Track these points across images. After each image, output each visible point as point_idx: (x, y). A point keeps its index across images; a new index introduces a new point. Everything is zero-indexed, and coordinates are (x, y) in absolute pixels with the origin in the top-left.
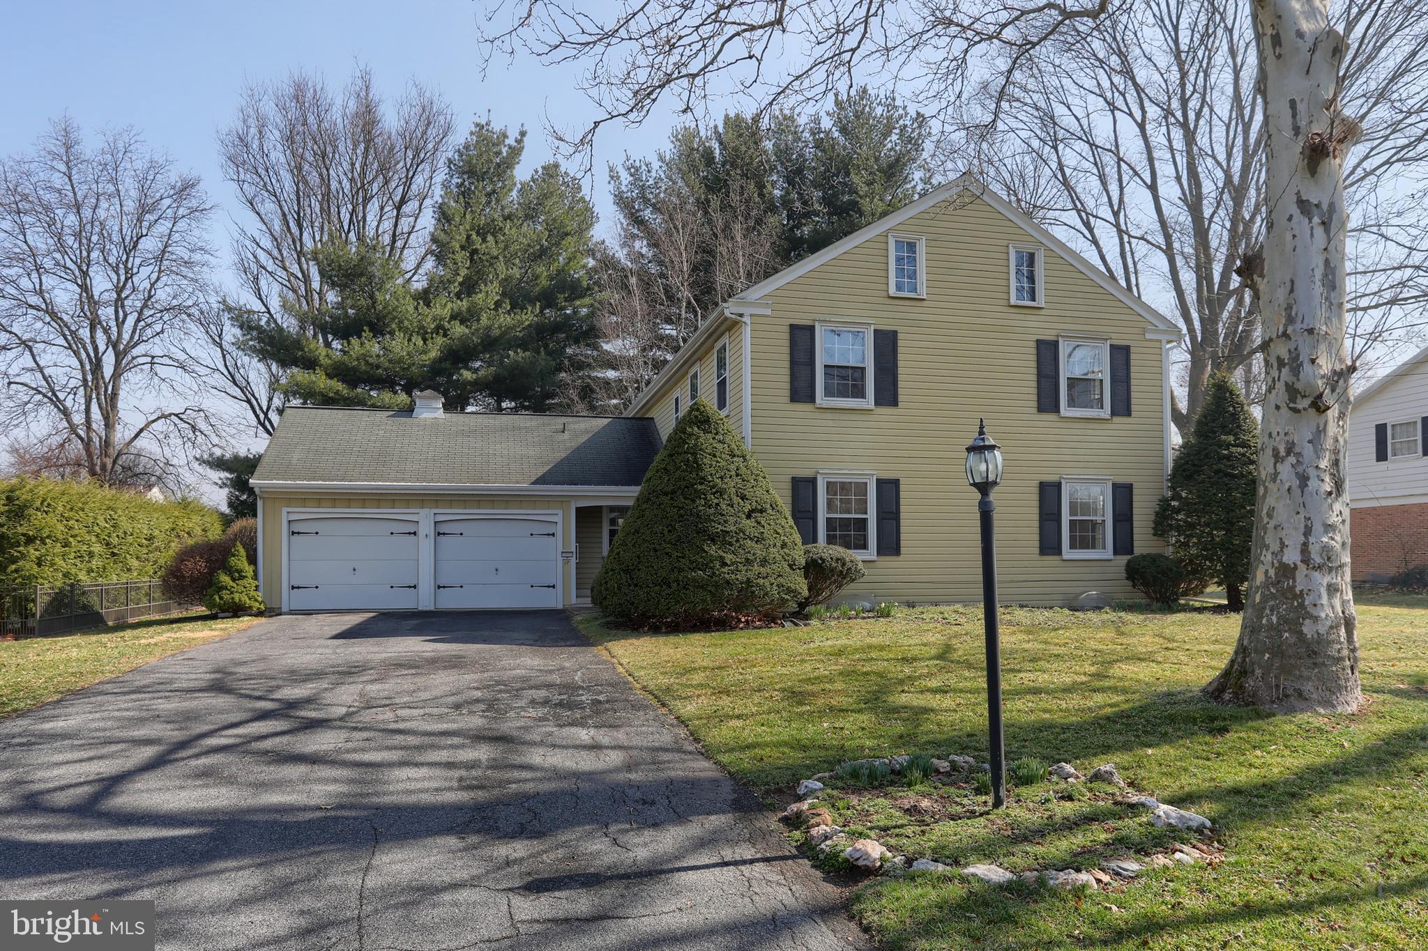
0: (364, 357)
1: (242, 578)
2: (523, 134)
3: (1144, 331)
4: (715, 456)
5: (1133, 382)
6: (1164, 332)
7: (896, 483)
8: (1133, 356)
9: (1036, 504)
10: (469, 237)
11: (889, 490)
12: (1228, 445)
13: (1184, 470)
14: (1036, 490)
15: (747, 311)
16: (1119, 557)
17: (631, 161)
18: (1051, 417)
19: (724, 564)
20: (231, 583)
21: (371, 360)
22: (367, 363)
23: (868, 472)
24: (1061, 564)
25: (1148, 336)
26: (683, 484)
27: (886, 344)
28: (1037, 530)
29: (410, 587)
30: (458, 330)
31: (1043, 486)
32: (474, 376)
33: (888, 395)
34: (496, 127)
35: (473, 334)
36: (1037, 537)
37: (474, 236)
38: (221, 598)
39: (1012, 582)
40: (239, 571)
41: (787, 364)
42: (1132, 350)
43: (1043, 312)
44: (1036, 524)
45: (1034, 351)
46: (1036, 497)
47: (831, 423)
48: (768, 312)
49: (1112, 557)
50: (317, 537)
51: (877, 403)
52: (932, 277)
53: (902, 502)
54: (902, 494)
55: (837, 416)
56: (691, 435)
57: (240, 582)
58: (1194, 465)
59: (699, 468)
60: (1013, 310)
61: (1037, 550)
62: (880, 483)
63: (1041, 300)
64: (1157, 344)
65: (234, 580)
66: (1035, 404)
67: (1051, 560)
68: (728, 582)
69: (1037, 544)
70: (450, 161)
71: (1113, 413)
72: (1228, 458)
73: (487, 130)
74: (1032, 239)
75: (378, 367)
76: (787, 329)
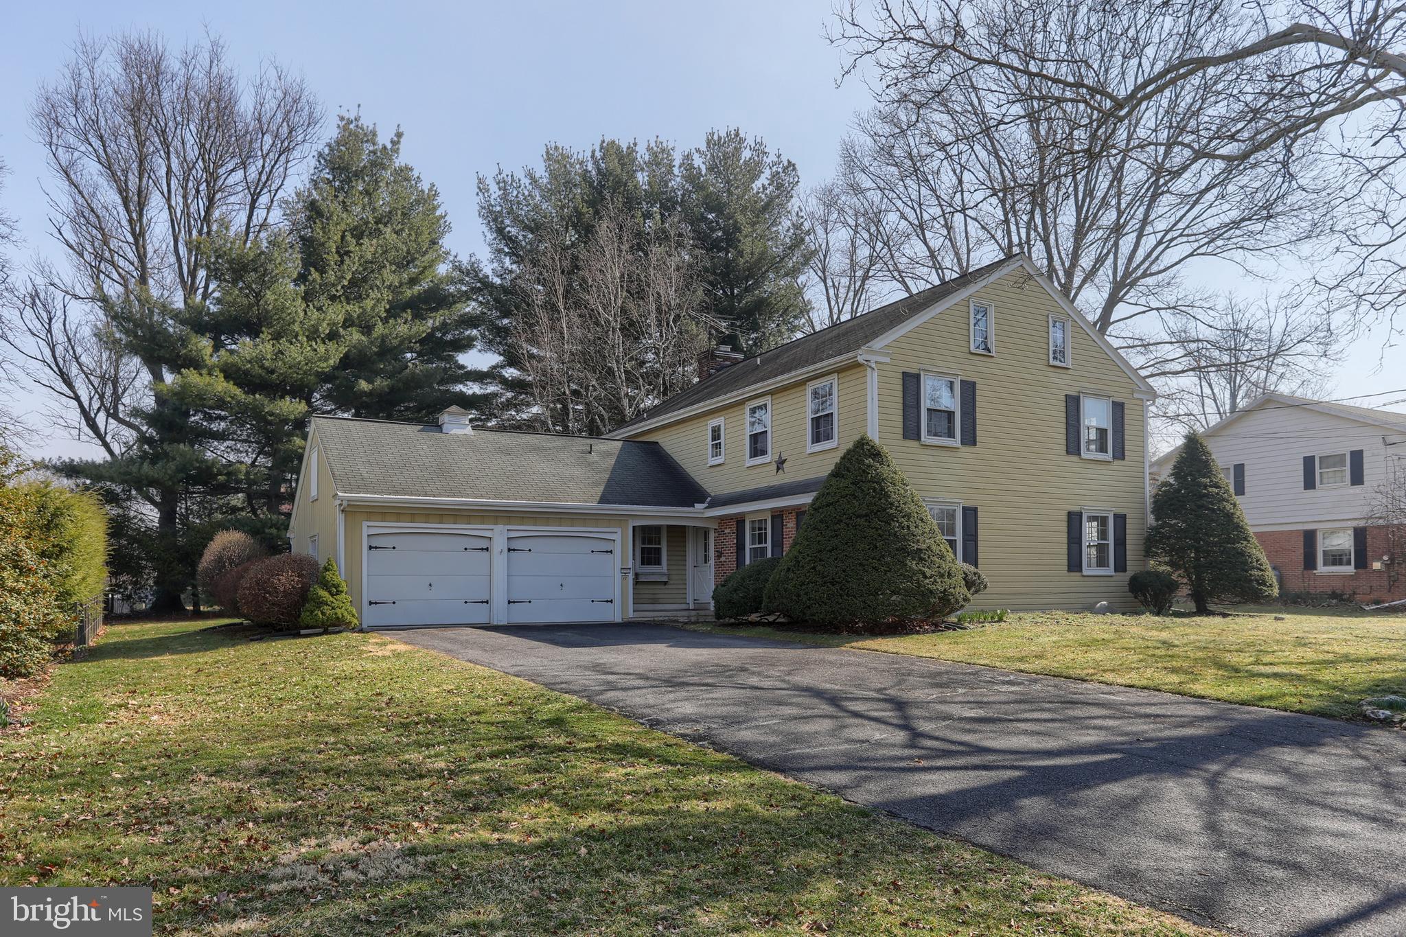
0: (260, 360)
1: (339, 592)
2: (399, 135)
3: (1133, 391)
4: (894, 485)
5: (1126, 432)
6: (1145, 393)
7: (975, 510)
8: (1126, 411)
9: (1066, 530)
10: (343, 237)
11: (971, 514)
12: (1205, 487)
13: (1171, 505)
14: (1065, 519)
15: (873, 358)
16: (1118, 574)
17: (504, 175)
18: (1074, 458)
19: (925, 577)
20: (331, 599)
21: (267, 364)
22: (262, 367)
23: (957, 500)
24: (1082, 579)
25: (1136, 396)
26: (876, 509)
27: (969, 391)
28: (1066, 551)
29: (482, 602)
30: (356, 336)
31: (1070, 514)
32: (370, 387)
33: (970, 438)
34: (367, 122)
35: (372, 343)
36: (1066, 557)
37: (348, 238)
38: (323, 613)
39: (1050, 593)
40: (337, 586)
41: (900, 406)
42: (1126, 406)
43: (1069, 372)
44: (1065, 546)
45: (1064, 404)
46: (1065, 524)
47: (931, 458)
48: (887, 360)
49: (1113, 574)
50: (394, 552)
51: (962, 443)
52: (1000, 338)
53: (979, 526)
54: (980, 520)
55: (935, 452)
56: (869, 466)
57: (338, 597)
58: (1179, 501)
59: (887, 496)
60: (1052, 369)
61: (1066, 568)
62: (965, 509)
63: (1069, 363)
64: (1139, 402)
65: (332, 595)
66: (1064, 448)
67: (1075, 576)
68: (931, 592)
69: (1066, 562)
70: (320, 155)
71: (1114, 458)
72: (1206, 495)
73: (357, 126)
74: (1063, 311)
75: (272, 372)
76: (900, 376)
